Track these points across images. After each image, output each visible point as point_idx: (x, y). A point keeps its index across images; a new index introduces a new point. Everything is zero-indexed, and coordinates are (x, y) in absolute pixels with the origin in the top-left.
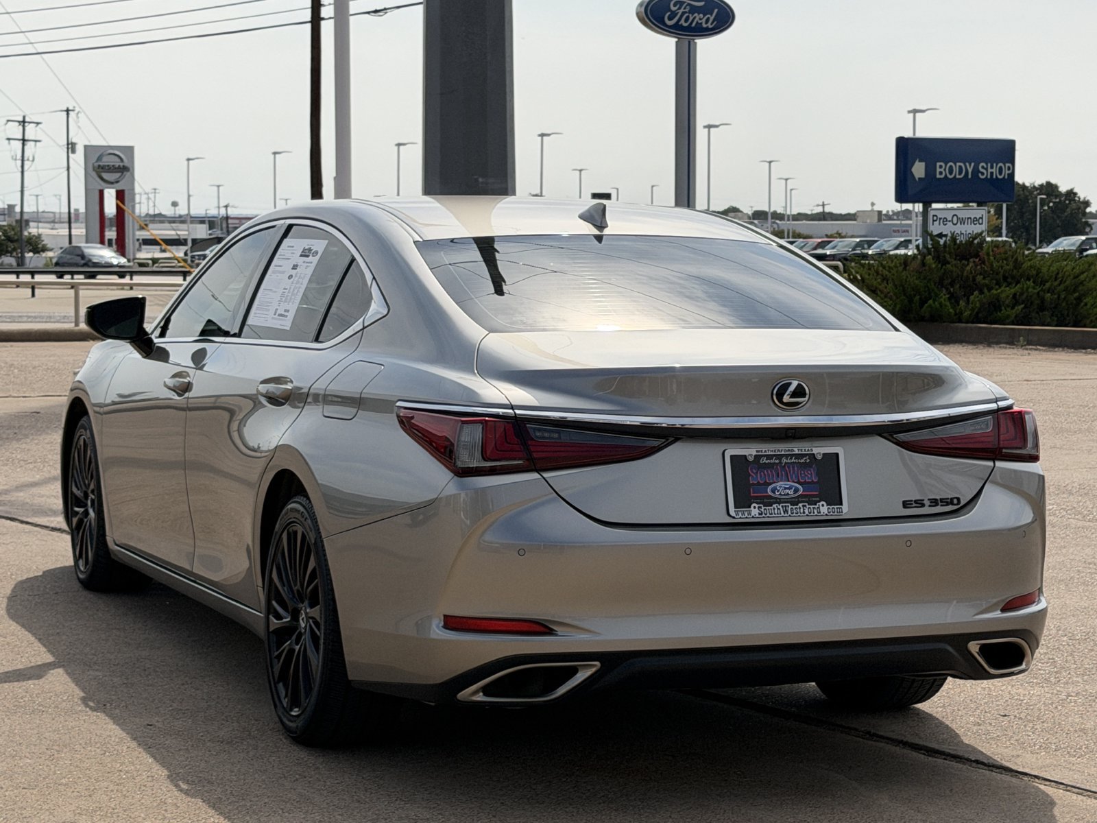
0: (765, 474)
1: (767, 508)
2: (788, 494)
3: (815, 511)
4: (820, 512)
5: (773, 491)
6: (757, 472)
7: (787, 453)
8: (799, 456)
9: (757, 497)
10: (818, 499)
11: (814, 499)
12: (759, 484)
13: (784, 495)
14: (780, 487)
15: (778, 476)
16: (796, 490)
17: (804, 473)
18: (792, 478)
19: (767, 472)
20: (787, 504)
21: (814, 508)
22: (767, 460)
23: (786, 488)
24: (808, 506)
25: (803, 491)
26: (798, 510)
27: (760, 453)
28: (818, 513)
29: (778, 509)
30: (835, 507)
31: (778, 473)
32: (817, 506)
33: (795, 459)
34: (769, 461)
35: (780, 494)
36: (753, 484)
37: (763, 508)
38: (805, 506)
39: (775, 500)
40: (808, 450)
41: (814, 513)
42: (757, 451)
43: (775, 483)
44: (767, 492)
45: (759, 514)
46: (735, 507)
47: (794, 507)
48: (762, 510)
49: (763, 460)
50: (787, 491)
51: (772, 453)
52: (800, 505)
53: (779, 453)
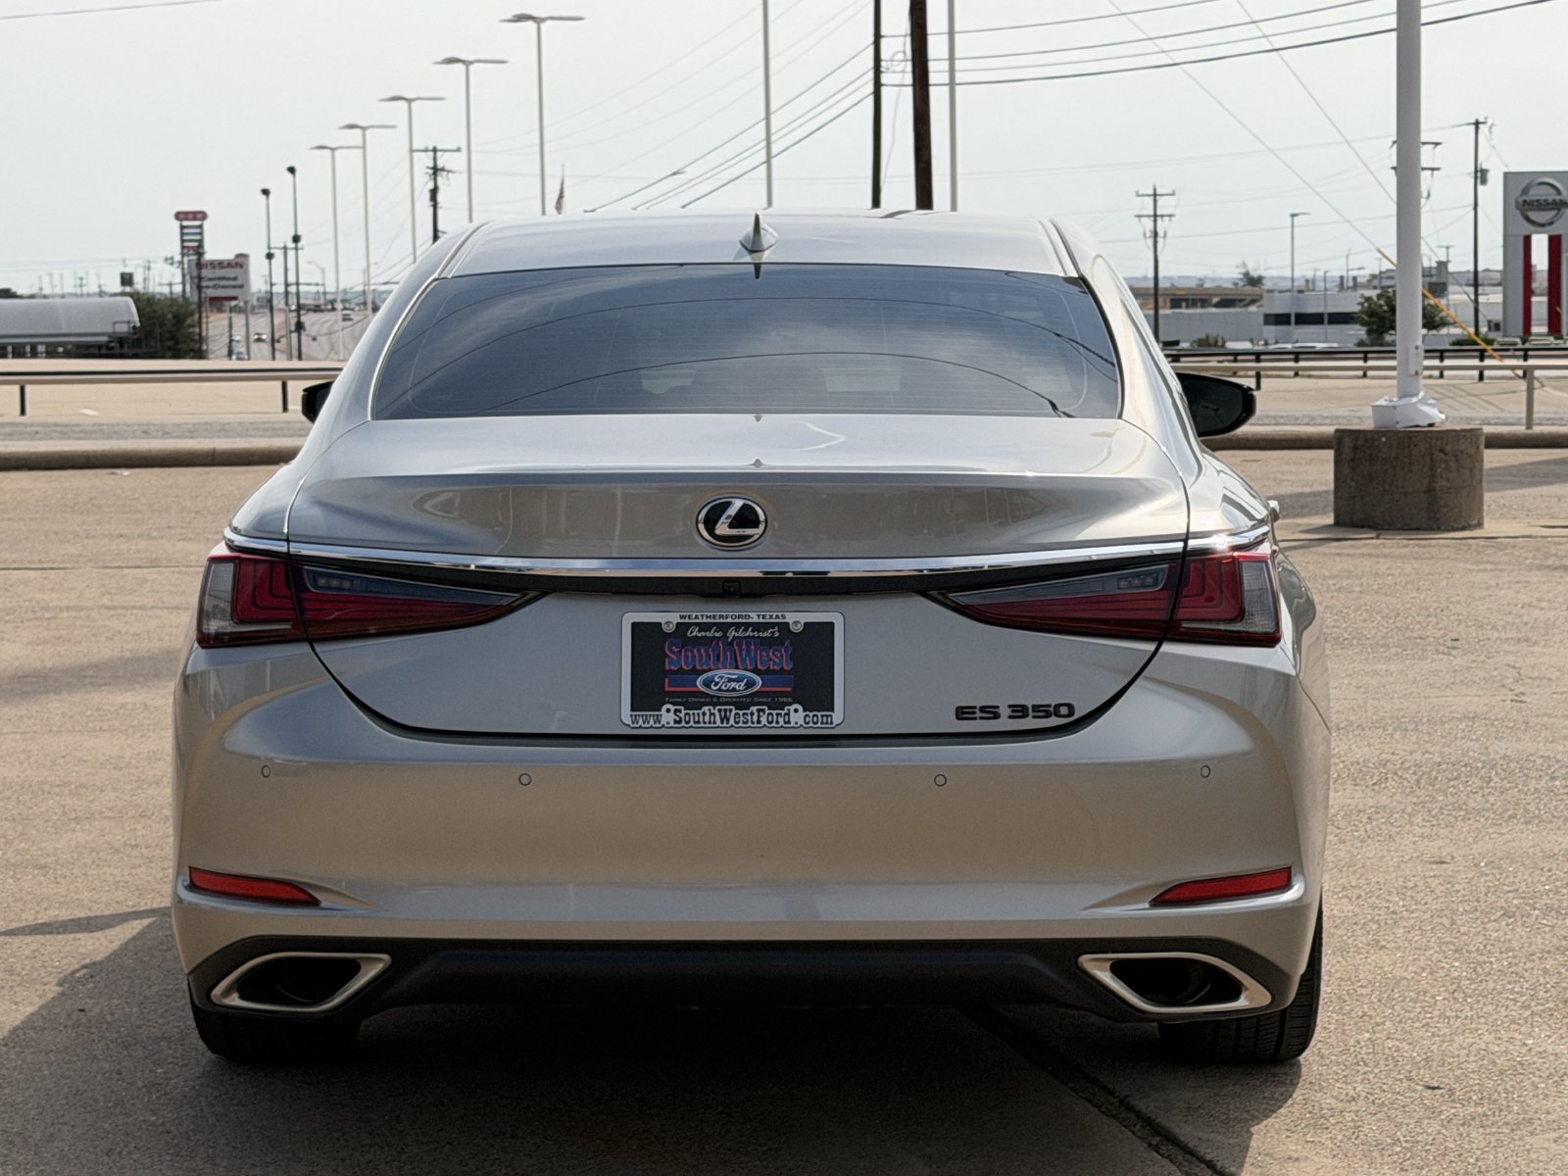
0: (694, 656)
1: (691, 712)
2: (734, 690)
3: (781, 720)
4: (789, 722)
5: (707, 684)
6: (680, 651)
7: (736, 621)
8: (757, 627)
9: (672, 694)
10: (790, 700)
11: (781, 700)
12: (681, 671)
13: (728, 691)
14: (722, 677)
15: (718, 660)
16: (750, 684)
17: (768, 655)
18: (744, 661)
19: (699, 651)
20: (728, 707)
21: (777, 714)
22: (699, 631)
23: (730, 680)
24: (767, 712)
25: (762, 686)
26: (749, 718)
27: (687, 620)
28: (785, 723)
29: (711, 714)
30: (819, 714)
31: (719, 655)
32: (786, 711)
33: (753, 631)
34: (703, 634)
35: (720, 690)
36: (671, 672)
37: (684, 712)
38: (763, 711)
39: (708, 700)
40: (777, 617)
41: (777, 723)
42: (682, 617)
43: (710, 670)
44: (696, 687)
45: (676, 722)
46: (633, 710)
47: (741, 712)
48: (682, 715)
49: (692, 632)
50: (733, 684)
51: (709, 620)
52: (754, 709)
53: (721, 621)
